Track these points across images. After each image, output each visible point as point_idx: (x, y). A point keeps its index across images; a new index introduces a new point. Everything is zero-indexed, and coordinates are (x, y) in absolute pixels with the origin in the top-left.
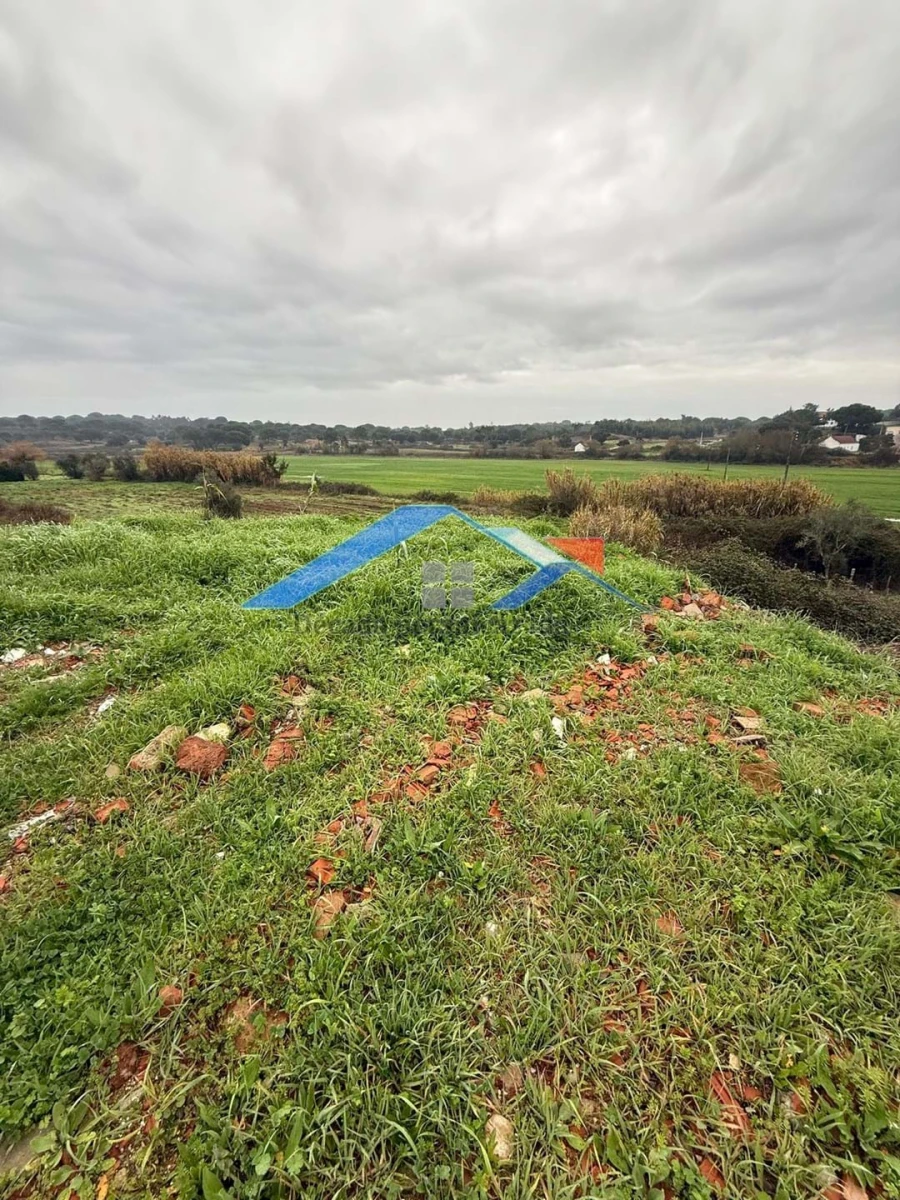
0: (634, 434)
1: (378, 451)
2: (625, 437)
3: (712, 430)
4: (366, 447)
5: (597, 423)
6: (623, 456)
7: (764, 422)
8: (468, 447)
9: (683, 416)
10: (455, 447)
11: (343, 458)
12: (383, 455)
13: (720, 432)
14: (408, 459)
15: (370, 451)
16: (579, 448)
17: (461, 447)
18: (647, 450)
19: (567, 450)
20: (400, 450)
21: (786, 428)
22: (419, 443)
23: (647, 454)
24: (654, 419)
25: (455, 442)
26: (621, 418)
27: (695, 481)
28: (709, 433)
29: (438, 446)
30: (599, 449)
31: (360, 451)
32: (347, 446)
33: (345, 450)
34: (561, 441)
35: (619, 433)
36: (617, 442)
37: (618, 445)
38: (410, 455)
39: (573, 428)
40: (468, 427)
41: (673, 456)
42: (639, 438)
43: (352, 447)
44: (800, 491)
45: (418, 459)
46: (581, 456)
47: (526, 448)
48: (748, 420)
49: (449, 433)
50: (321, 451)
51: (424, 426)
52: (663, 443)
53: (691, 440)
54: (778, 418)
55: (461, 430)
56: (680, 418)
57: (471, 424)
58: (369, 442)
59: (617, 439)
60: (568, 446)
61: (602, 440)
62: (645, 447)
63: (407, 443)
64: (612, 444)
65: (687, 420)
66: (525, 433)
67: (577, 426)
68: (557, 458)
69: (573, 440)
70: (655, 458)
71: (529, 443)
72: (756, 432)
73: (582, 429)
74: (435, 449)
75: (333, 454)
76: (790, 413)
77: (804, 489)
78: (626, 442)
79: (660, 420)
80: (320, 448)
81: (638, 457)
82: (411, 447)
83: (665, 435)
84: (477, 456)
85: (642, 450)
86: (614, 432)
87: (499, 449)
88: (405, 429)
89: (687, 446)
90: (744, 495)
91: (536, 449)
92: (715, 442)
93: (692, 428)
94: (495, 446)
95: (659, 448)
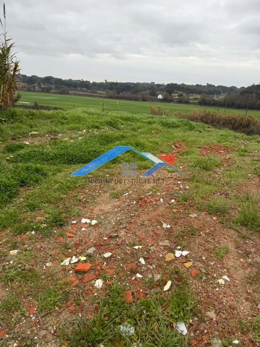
0: (185, 91)
1: (57, 91)
2: (181, 93)
3: (220, 92)
4: (51, 89)
5: (168, 84)
6: (180, 102)
7: (243, 90)
8: (104, 93)
9: (208, 84)
10: (98, 92)
11: (37, 93)
12: (61, 93)
13: (224, 93)
14: (74, 97)
15: (52, 91)
16: (160, 97)
17: (101, 92)
18: (191, 100)
19: (154, 97)
20: (70, 92)
21: (251, 93)
22: (79, 88)
23: (191, 101)
24: (195, 84)
25: (97, 89)
26: (179, 83)
27: (212, 114)
28: (219, 93)
29: (89, 91)
30: (169, 98)
31: (47, 91)
32: (40, 88)
33: (39, 89)
34: (151, 93)
35: (178, 90)
36: (178, 95)
37: (178, 96)
38: (75, 94)
39: (156, 87)
40: (104, 82)
41: (203, 103)
42: (188, 93)
43: (43, 88)
44: (251, 119)
45: (79, 97)
46: (160, 100)
47: (134, 95)
48: (236, 88)
49: (94, 84)
50: (25, 89)
51: (80, 79)
52: (198, 96)
53: (211, 96)
54: (249, 88)
55: (101, 83)
56: (206, 85)
57: (106, 80)
58: (53, 86)
59: (177, 93)
60: (154, 95)
61: (171, 93)
62: (191, 98)
63: (72, 88)
64: (176, 96)
65: (209, 86)
66: (133, 87)
67: (159, 85)
68: (150, 101)
69: (157, 92)
70: (194, 104)
71: (135, 92)
72: (239, 94)
73: (161, 87)
74: (88, 92)
75: (33, 91)
76: (253, 86)
77: (253, 119)
78: (181, 95)
79: (197, 85)
80: (25, 88)
81: (187, 102)
82: (75, 90)
83: (199, 93)
84: (110, 97)
85: (189, 99)
86: (176, 90)
87: (121, 94)
88: (70, 80)
89: (209, 98)
90: (231, 120)
91: (139, 96)
92: (222, 97)
93: (211, 90)
94: (119, 94)
95: (196, 99)
